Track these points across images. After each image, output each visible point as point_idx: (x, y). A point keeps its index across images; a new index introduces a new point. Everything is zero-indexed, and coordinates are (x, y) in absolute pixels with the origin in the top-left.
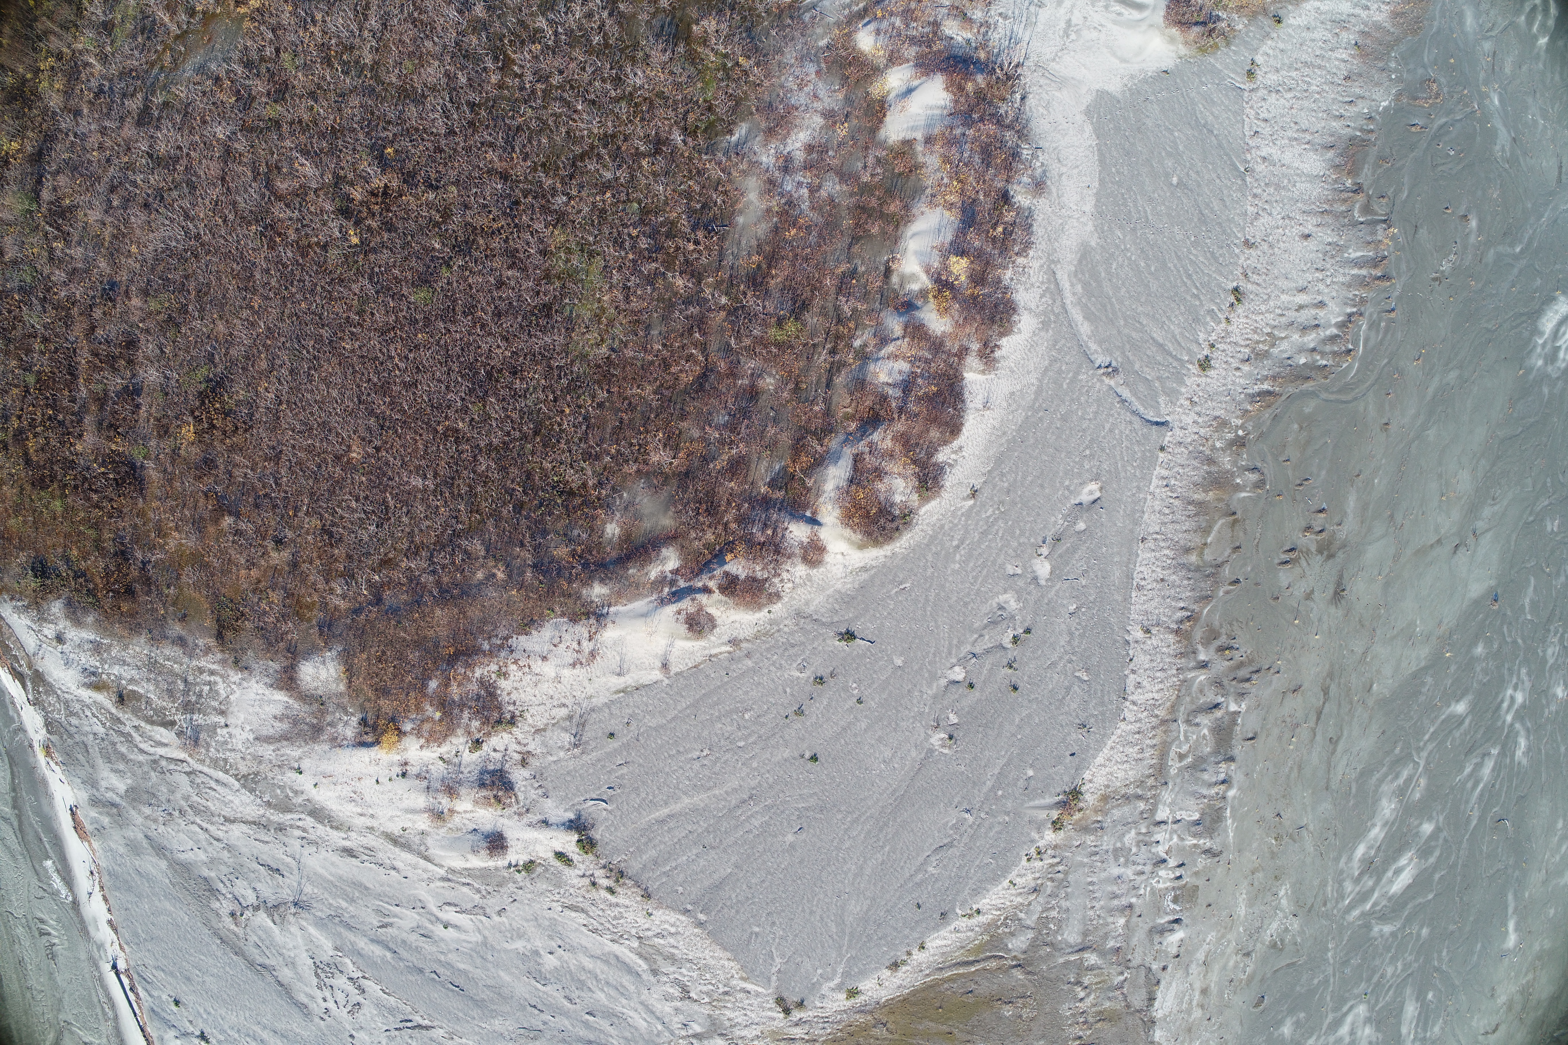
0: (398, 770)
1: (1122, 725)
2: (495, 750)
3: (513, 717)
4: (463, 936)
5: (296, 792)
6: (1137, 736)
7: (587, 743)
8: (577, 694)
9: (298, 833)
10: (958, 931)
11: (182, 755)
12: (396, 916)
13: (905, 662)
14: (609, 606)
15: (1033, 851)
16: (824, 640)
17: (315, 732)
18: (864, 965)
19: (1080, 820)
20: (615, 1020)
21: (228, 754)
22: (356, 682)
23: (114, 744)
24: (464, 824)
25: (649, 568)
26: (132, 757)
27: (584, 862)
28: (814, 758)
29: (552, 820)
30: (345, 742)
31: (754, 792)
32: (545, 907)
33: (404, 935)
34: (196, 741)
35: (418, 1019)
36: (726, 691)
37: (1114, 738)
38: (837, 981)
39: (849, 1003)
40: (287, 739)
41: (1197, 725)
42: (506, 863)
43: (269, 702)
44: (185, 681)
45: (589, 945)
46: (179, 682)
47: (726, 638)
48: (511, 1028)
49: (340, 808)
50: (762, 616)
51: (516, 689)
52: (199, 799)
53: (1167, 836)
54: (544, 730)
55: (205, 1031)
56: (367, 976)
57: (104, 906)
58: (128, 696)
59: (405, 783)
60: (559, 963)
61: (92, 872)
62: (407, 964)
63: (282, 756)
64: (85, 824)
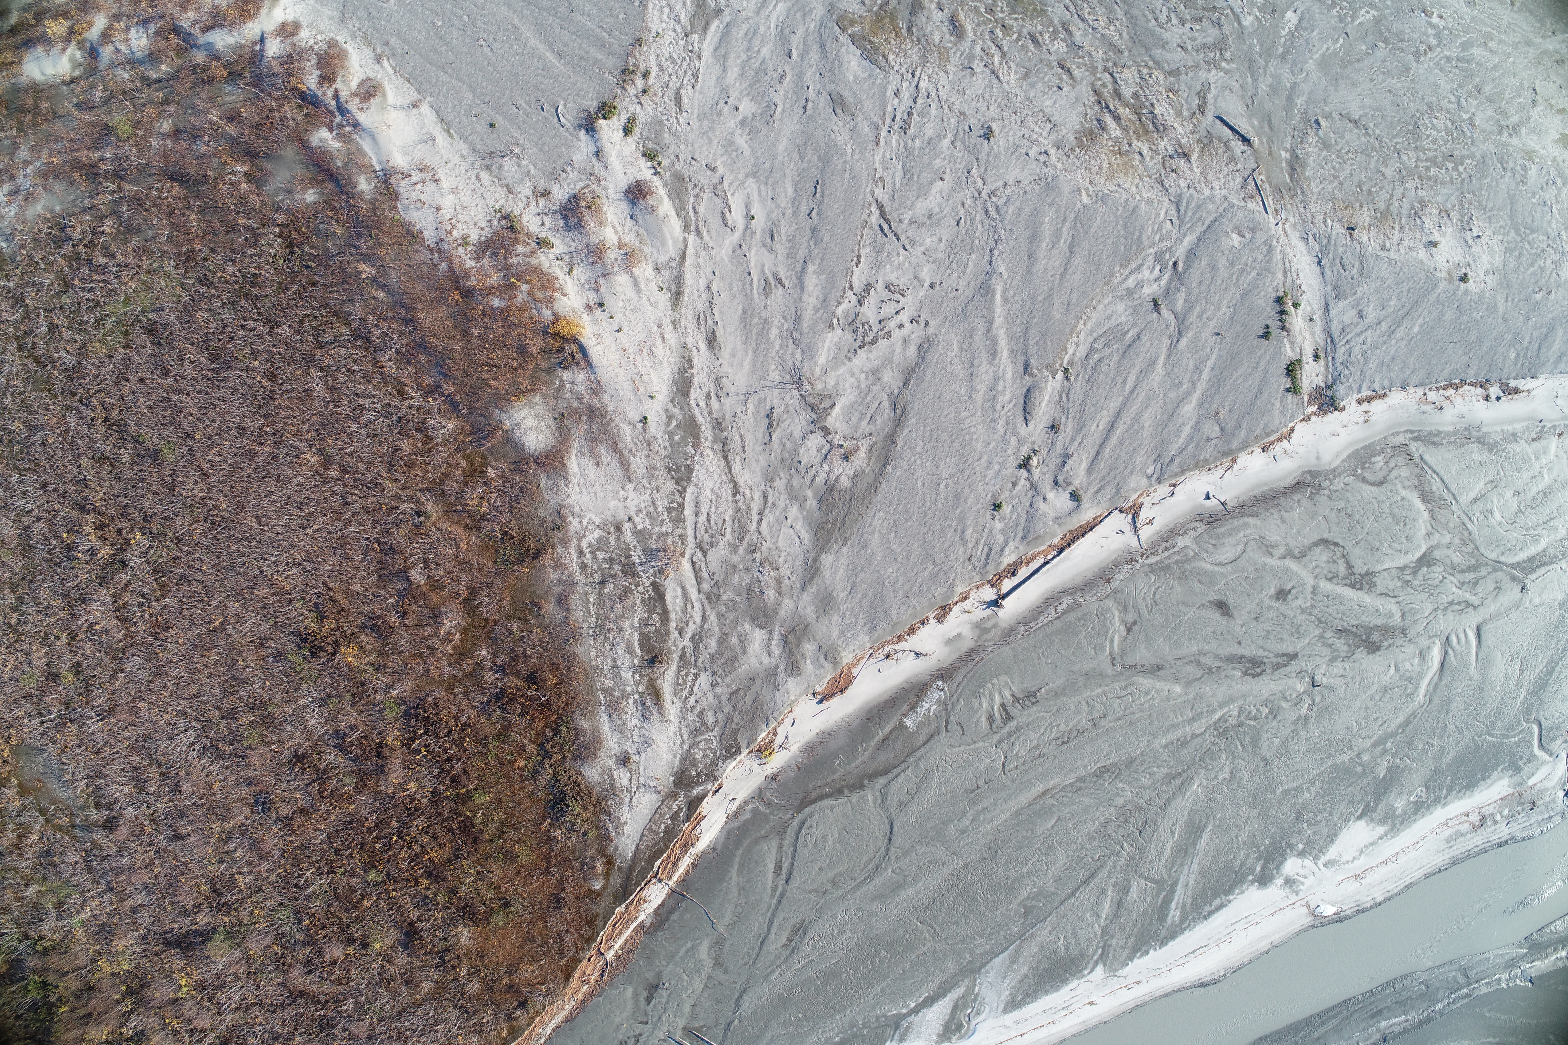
0: (598, 312)
2: (543, 224)
3: (504, 218)
4: (755, 197)
5: (670, 418)
7: (506, 144)
8: (463, 169)
9: (715, 404)
11: (686, 565)
12: (763, 272)
14: (375, 171)
17: (594, 414)
20: (787, 31)
21: (660, 509)
22: (525, 384)
23: (712, 657)
24: (630, 230)
25: (332, 150)
26: (717, 629)
27: (626, 107)
29: (592, 148)
30: (592, 378)
32: (689, 128)
33: (780, 258)
34: (663, 551)
35: (875, 218)
36: (421, 48)
40: (615, 444)
42: (656, 179)
43: (584, 476)
44: (602, 583)
45: (714, 78)
46: (606, 590)
47: (377, 67)
48: (840, 123)
49: (665, 364)
50: (350, 48)
51: (475, 224)
52: (728, 531)
54: (507, 186)
55: (1016, 464)
56: (847, 285)
57: (923, 632)
58: (648, 651)
59: (609, 301)
60: (745, 99)
61: (887, 656)
62: (813, 246)
63: (636, 444)
64: (829, 678)
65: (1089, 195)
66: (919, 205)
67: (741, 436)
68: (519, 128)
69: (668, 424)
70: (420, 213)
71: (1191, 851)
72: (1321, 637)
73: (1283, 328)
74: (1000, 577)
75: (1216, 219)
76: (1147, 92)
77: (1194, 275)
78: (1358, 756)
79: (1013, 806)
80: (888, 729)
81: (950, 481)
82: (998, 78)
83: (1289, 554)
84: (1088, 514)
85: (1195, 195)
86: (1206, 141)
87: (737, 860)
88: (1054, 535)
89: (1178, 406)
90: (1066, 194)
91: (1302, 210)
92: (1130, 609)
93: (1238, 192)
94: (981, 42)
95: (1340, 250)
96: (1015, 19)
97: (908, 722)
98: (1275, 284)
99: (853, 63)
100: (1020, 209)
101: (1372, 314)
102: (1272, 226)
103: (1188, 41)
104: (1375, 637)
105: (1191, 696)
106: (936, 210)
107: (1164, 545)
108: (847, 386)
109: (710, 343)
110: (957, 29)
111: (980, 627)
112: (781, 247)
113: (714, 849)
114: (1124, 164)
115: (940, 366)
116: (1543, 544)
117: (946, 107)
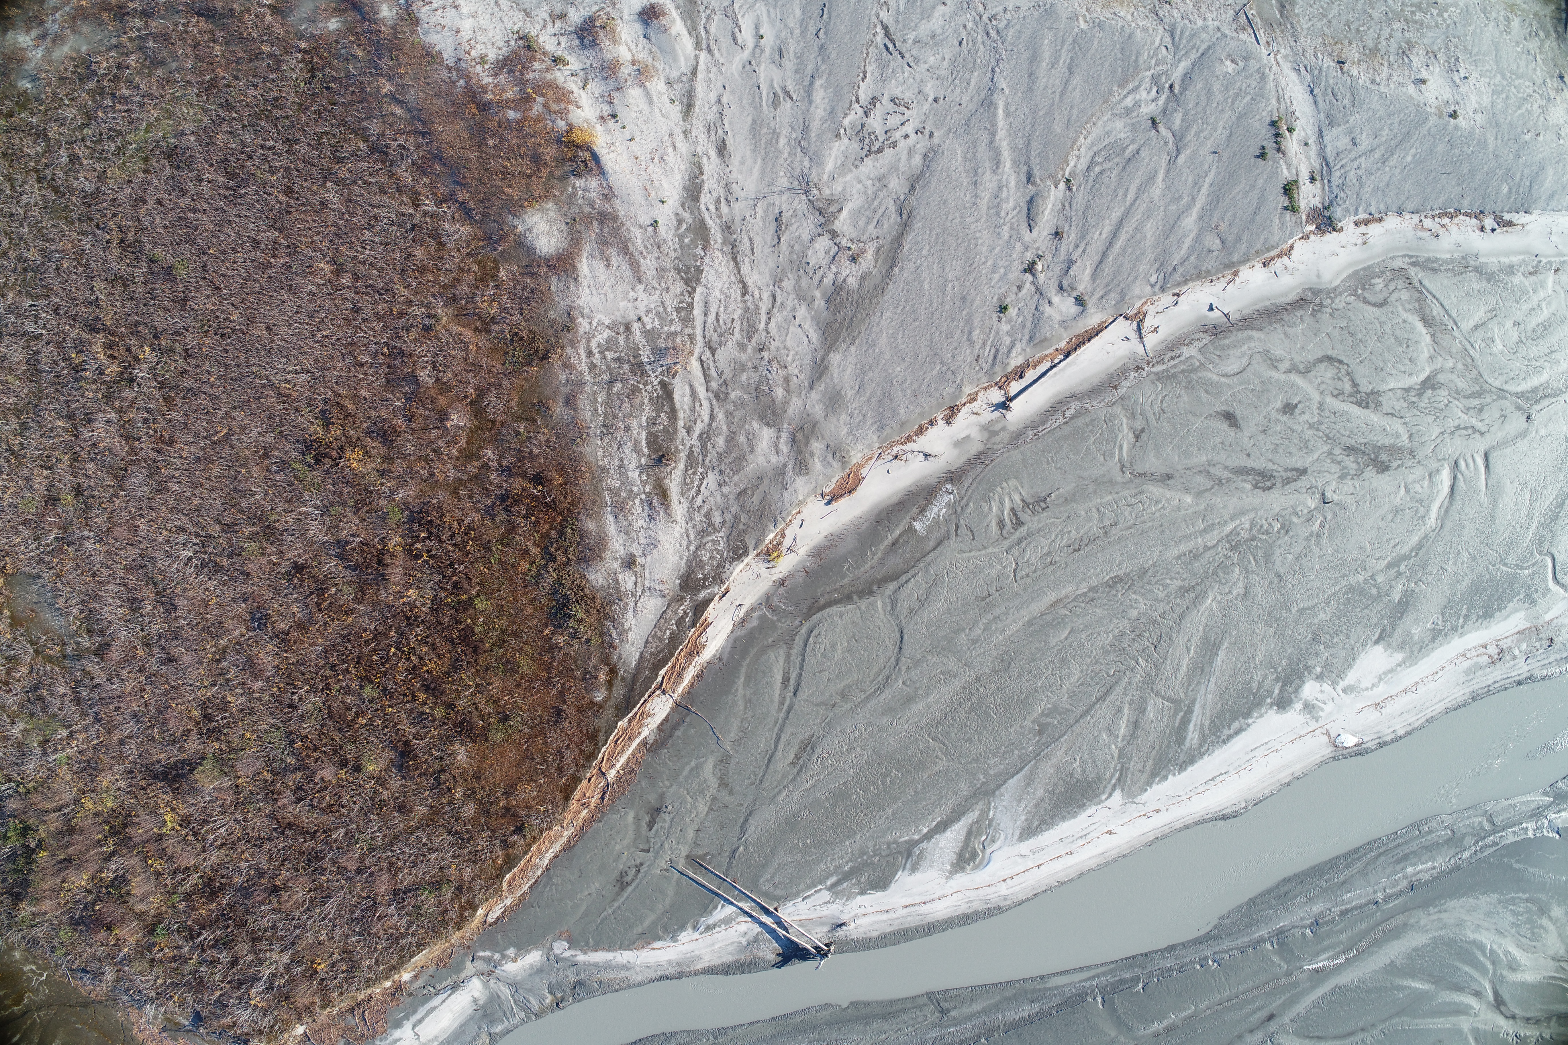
0: (611, 123)
2: (559, 44)
3: (521, 38)
4: (765, 18)
5: (680, 221)
9: (724, 208)
11: (695, 364)
12: (772, 86)
17: (606, 218)
21: (669, 309)
22: (539, 192)
23: (720, 456)
24: (644, 48)
26: (725, 428)
30: (604, 184)
33: (788, 73)
34: (672, 350)
35: (880, 37)
40: (626, 247)
42: (668, 2)
43: (594, 277)
44: (611, 382)
46: (615, 390)
49: (676, 171)
51: (493, 45)
52: (737, 331)
54: (525, 11)
55: (1021, 268)
56: (854, 99)
57: (932, 433)
58: (656, 451)
59: (622, 113)
61: (896, 457)
62: (820, 63)
63: (646, 247)
64: (837, 478)
65: (1086, 22)
66: (922, 27)
67: (750, 239)
69: (678, 228)
70: (439, 36)
71: (1207, 669)
72: (1330, 453)
73: (1279, 150)
74: (1008, 379)
75: (1209, 47)
77: (1190, 97)
78: (1372, 577)
79: (1025, 614)
80: (897, 532)
81: (956, 283)
83: (1293, 369)
84: (1093, 319)
85: (1189, 25)
87: (743, 670)
88: (1060, 339)
89: (1178, 218)
90: (1064, 20)
91: (1293, 43)
92: (1138, 416)
93: (1229, 24)
95: (1331, 81)
97: (918, 526)
98: (1269, 109)
100: (1020, 32)
101: (1365, 142)
102: (1265, 56)
104: (1384, 457)
105: (1202, 507)
106: (939, 31)
107: (1170, 354)
108: (854, 192)
109: (720, 151)
111: (989, 430)
112: (789, 63)
113: (720, 659)
115: (945, 174)
116: (1545, 376)
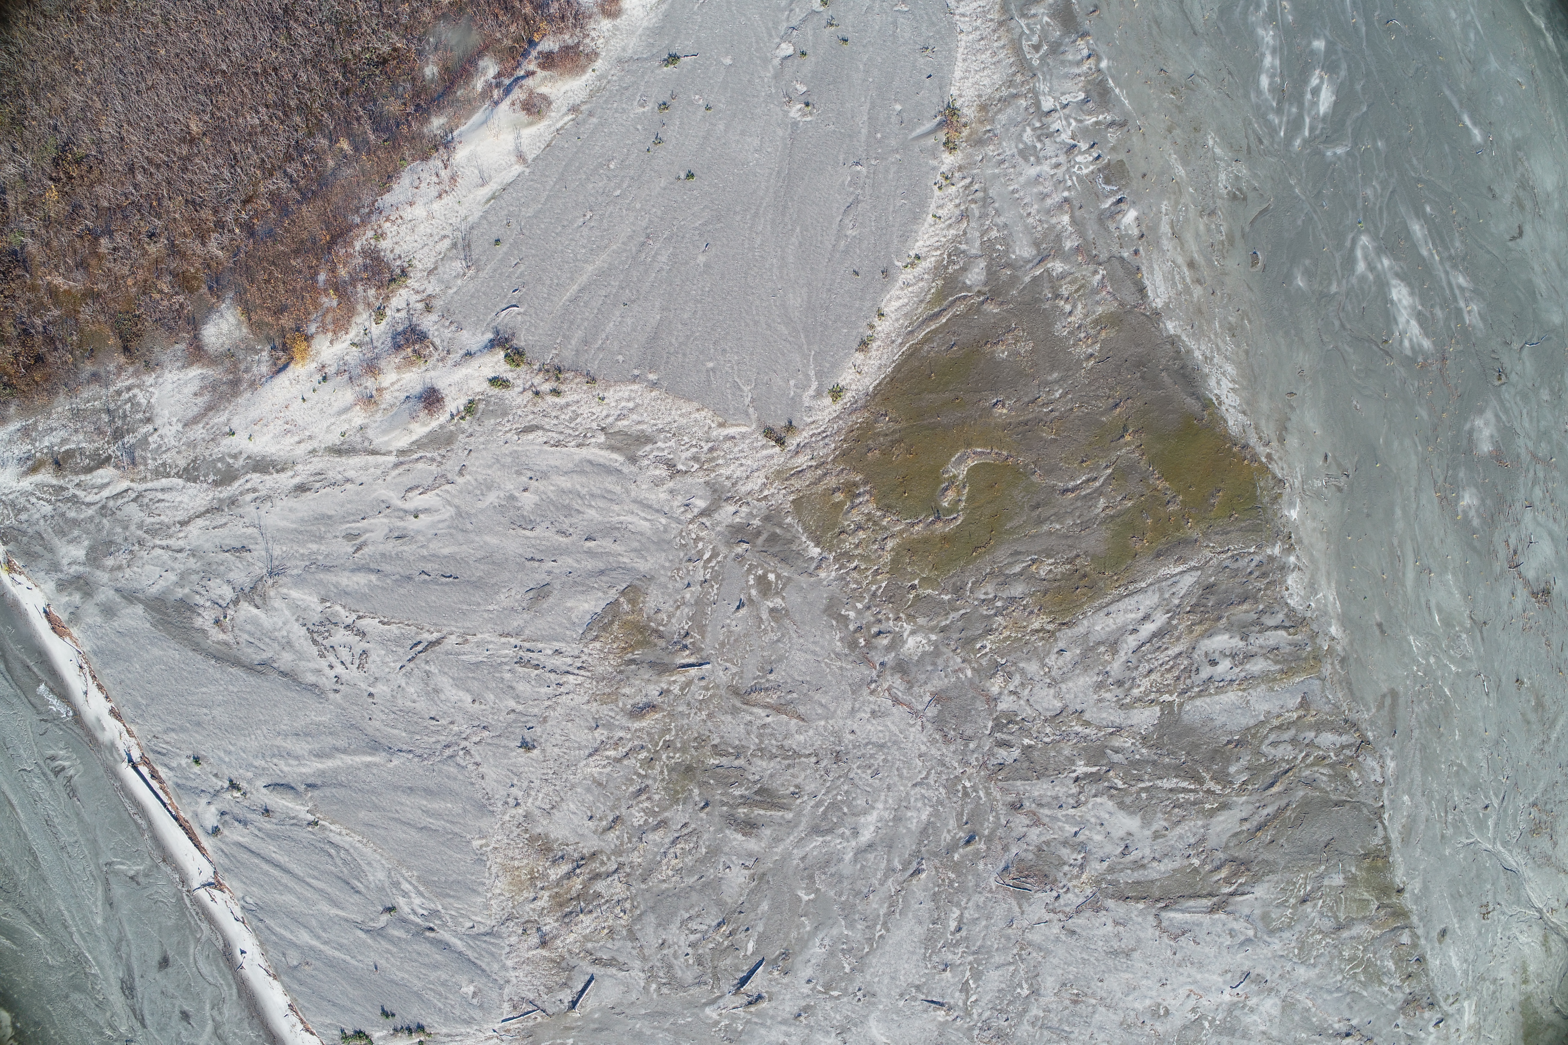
0: (318, 377)
1: (963, 37)
2: (398, 310)
3: (403, 271)
4: (436, 517)
5: (235, 457)
6: (982, 42)
7: (478, 260)
8: (453, 220)
9: (249, 497)
10: (909, 285)
11: (125, 484)
12: (366, 531)
13: (734, 59)
14: (451, 131)
15: (939, 178)
16: (652, 72)
17: (234, 386)
18: (832, 356)
19: (971, 134)
20: (616, 534)
21: (164, 456)
22: (254, 317)
23: (63, 515)
24: (396, 398)
25: (473, 82)
26: (82, 516)
27: (519, 377)
28: (690, 175)
29: (474, 348)
30: (263, 380)
31: (649, 231)
32: (501, 443)
33: (381, 547)
34: (134, 463)
35: (427, 637)
36: (584, 153)
37: (961, 50)
38: (814, 385)
39: (838, 407)
40: (212, 409)
41: (1034, 15)
42: (448, 416)
43: (186, 383)
44: (108, 411)
45: (558, 463)
46: (103, 416)
47: (564, 109)
48: (518, 597)
49: (278, 447)
50: (588, 76)
51: (396, 243)
52: (152, 520)
53: (1064, 122)
54: (436, 268)
55: (233, 777)
56: (361, 614)
57: (101, 697)
58: (63, 458)
59: (328, 386)
60: (538, 498)
61: (81, 667)
62: (393, 578)
63: (212, 428)
64: (60, 617)
65: (481, 846)
66: (445, 679)
67: (225, 524)
68: (495, 270)
69: (229, 455)
70: (407, 185)
73: (395, 1030)
74: (147, 763)
75: (483, 971)
76: (605, 907)
77: (425, 948)
80: (36, 670)
81: (210, 717)
82: (590, 755)
84: (205, 842)
85: (504, 952)
86: (564, 964)
88: (185, 813)
89: (305, 927)
90: (478, 824)
94: (629, 736)
96: (662, 772)
97: (42, 687)
98: (436, 1026)
99: (586, 605)
100: (455, 779)
102: (491, 1026)
103: (672, 951)
106: (443, 697)
107: (200, 911)
108: (275, 619)
109: (299, 487)
110: (640, 711)
111: (112, 747)
112: (391, 547)
114: (521, 882)
115: (301, 705)
117: (550, 703)
